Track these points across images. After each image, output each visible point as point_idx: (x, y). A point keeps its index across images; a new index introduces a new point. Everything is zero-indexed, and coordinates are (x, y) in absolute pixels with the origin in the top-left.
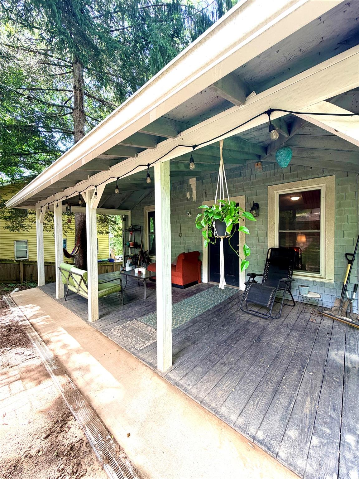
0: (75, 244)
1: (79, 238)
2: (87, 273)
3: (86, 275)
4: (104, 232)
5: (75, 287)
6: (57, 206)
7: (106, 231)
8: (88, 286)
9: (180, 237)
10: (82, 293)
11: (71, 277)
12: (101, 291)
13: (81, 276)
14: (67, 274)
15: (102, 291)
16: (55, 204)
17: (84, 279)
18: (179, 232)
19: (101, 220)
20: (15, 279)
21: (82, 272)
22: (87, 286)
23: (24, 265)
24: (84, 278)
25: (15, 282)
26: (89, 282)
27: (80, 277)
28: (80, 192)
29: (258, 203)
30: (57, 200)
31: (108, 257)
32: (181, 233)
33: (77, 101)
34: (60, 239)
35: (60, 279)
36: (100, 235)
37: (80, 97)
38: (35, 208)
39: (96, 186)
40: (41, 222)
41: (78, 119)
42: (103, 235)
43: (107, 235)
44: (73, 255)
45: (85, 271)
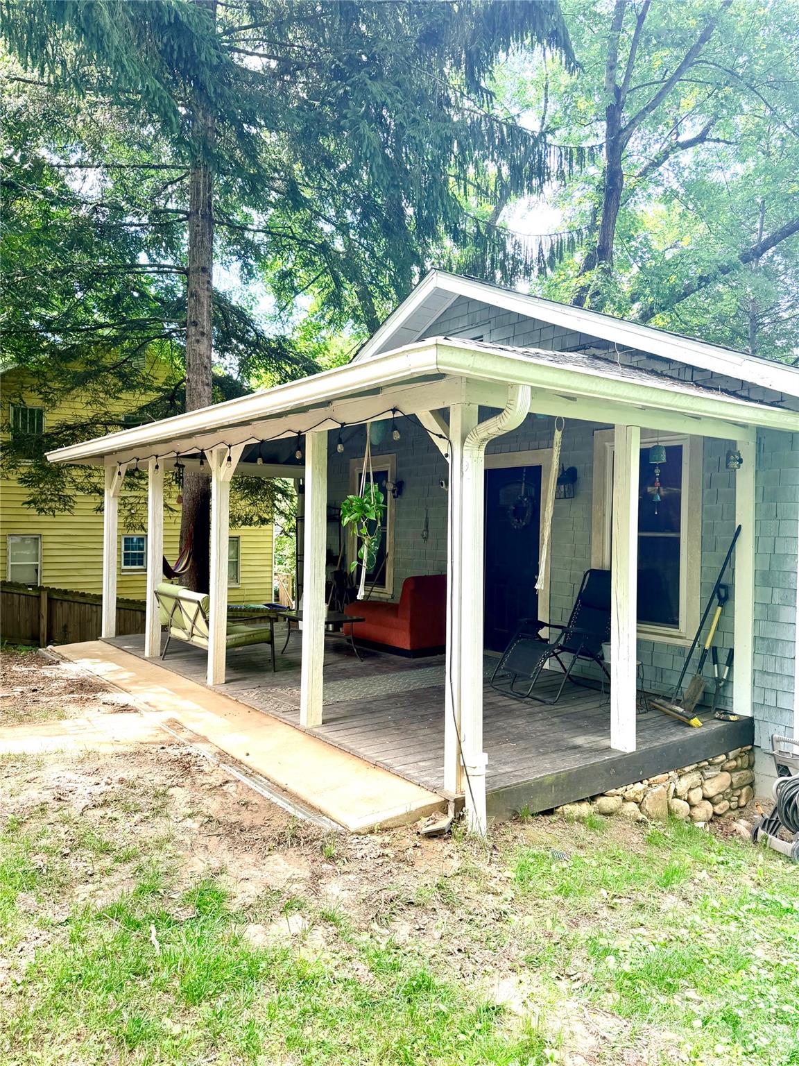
0: (181, 549)
1: (190, 535)
2: (208, 599)
3: (207, 601)
4: (256, 519)
5: (184, 629)
6: (157, 467)
7: (260, 517)
8: (210, 623)
9: (426, 539)
10: (197, 640)
11: (178, 609)
12: (231, 636)
13: (198, 602)
14: (170, 603)
15: (234, 636)
16: (152, 463)
17: (203, 610)
18: (423, 528)
19: (247, 485)
20: (29, 634)
21: (200, 597)
22: (207, 622)
23: (50, 600)
24: (203, 607)
25: (28, 641)
26: (211, 616)
27: (197, 605)
28: (202, 450)
29: (577, 466)
30: (157, 456)
31: (268, 598)
32: (427, 530)
33: (198, 194)
34: (157, 534)
35: (154, 617)
36: (243, 527)
37: (205, 183)
38: (103, 464)
39: (230, 446)
40: (114, 496)
41: (199, 238)
42: (253, 527)
43: (264, 527)
44: (177, 571)
45: (205, 595)
